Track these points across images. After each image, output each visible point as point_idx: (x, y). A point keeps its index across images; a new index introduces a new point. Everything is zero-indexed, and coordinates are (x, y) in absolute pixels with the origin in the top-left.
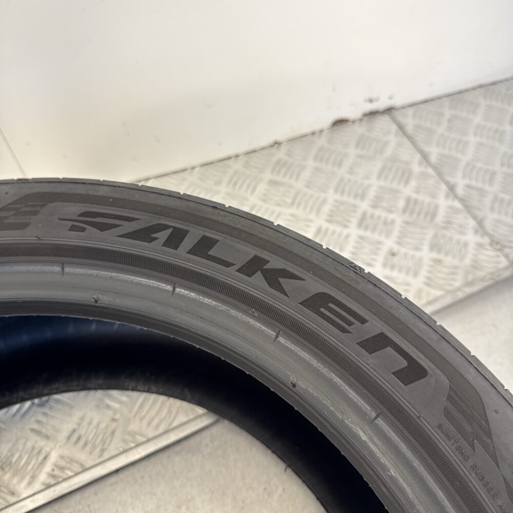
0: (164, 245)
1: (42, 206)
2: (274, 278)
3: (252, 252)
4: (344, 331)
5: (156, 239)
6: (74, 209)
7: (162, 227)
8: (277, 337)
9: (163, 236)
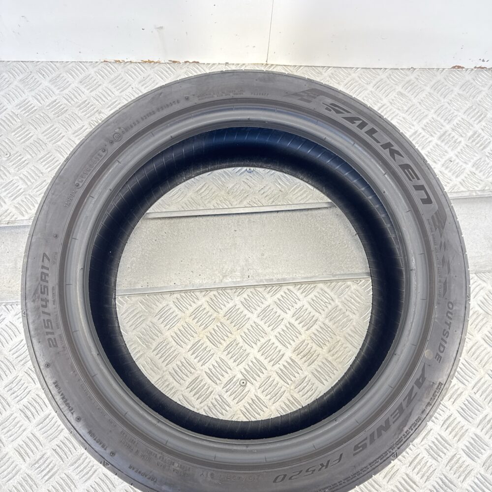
0: (357, 126)
1: (318, 96)
2: (393, 153)
3: (389, 140)
4: (410, 180)
5: (355, 123)
6: (329, 101)
7: (359, 119)
8: (385, 174)
9: (358, 122)
